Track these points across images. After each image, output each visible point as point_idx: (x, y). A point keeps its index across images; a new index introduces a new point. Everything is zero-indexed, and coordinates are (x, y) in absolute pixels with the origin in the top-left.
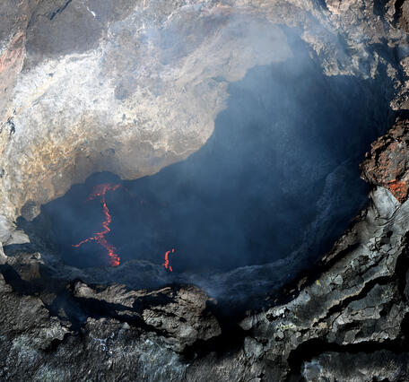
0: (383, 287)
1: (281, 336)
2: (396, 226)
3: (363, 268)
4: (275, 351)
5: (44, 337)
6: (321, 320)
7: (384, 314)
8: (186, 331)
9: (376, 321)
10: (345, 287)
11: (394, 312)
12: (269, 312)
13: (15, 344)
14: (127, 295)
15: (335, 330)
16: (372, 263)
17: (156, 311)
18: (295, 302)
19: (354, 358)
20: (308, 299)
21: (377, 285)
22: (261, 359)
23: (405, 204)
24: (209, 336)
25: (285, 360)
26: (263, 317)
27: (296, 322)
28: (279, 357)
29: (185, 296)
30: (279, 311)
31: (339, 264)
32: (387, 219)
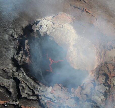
0: (32, 92)
1: (19, 75)
2: (45, 92)
3: (36, 88)
4: (16, 74)
5: (15, 35)
6: (23, 82)
7: (26, 93)
8: (19, 59)
9: (25, 92)
10: (31, 85)
11: (27, 95)
12: (24, 72)
13: (12, 30)
14: (27, 49)
15: (22, 85)
16: (37, 89)
17: (23, 53)
18: (27, 76)
19: (15, 88)
20: (27, 79)
21: (32, 91)
22: (13, 71)
23: (50, 93)
24: (19, 63)
25: (15, 76)
26: (23, 71)
27: (22, 77)
28: (15, 75)
29: (28, 59)
30: (25, 74)
31: (36, 83)
32: (46, 90)
